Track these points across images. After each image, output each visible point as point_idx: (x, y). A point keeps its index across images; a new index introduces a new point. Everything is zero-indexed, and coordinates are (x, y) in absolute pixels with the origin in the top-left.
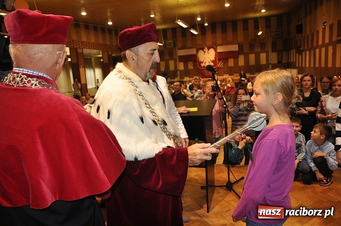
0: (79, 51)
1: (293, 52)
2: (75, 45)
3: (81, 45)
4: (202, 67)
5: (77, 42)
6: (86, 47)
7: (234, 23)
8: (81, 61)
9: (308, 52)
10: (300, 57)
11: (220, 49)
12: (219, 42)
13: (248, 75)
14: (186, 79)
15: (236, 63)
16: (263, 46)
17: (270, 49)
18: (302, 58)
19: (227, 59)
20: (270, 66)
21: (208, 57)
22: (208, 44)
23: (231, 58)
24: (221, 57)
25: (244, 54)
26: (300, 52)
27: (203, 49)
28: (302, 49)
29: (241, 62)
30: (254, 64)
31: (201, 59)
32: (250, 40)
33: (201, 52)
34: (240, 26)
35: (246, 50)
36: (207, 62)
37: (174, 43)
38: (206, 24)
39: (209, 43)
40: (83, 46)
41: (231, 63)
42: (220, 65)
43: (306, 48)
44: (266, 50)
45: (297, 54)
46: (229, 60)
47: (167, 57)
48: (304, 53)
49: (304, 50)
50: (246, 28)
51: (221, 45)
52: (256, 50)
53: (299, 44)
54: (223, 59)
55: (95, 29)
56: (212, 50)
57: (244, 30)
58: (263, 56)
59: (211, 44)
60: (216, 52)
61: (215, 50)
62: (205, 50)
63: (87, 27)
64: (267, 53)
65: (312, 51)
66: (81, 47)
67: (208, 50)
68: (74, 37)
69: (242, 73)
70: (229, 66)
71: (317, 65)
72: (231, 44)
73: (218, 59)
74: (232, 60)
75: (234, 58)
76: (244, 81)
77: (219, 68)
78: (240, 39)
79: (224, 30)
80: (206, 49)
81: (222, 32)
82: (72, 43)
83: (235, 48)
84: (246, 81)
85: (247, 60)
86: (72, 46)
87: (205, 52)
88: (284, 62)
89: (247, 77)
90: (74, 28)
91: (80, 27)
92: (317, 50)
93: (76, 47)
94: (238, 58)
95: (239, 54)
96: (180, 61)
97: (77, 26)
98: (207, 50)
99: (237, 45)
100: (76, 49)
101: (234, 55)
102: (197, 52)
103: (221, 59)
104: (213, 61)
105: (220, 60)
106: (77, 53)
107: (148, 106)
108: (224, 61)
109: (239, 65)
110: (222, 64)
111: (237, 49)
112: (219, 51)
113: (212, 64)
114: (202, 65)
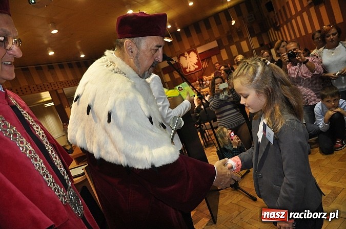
0: (60, 91)
1: (271, 31)
2: (53, 87)
3: (59, 85)
4: (188, 73)
5: (55, 84)
6: (65, 86)
7: (206, 21)
8: (64, 101)
9: (285, 26)
10: (279, 33)
11: (200, 50)
12: (197, 43)
15: (220, 58)
16: (241, 35)
17: (248, 36)
18: (281, 33)
19: (210, 58)
20: (254, 52)
21: (190, 61)
22: (187, 49)
23: (213, 55)
24: (203, 57)
25: (224, 47)
26: (277, 29)
27: (183, 55)
28: (278, 25)
29: (225, 56)
31: (185, 65)
32: (226, 33)
33: (182, 59)
34: (212, 22)
35: (226, 43)
36: (191, 66)
38: (179, 30)
39: (188, 47)
41: (215, 59)
42: (205, 65)
43: (282, 23)
44: (245, 37)
45: (276, 32)
46: (212, 58)
48: (282, 29)
49: (281, 26)
50: (218, 23)
51: (199, 46)
52: (235, 41)
53: (274, 22)
54: (207, 59)
55: (70, 66)
56: (193, 54)
57: (217, 25)
58: (244, 44)
59: (189, 48)
60: (196, 54)
61: (196, 52)
62: (185, 55)
63: (61, 67)
64: (247, 39)
65: (289, 24)
66: (60, 87)
67: (189, 55)
68: (50, 79)
69: (229, 66)
71: (298, 36)
72: (209, 42)
73: (201, 60)
74: (215, 56)
75: (216, 55)
77: (205, 69)
78: (217, 34)
79: (198, 31)
80: (186, 54)
81: (197, 33)
82: (50, 86)
83: (214, 44)
85: (229, 53)
86: (51, 89)
87: (186, 57)
88: (266, 43)
90: (49, 71)
91: (54, 68)
92: (293, 21)
93: (54, 89)
94: (220, 53)
95: (220, 50)
96: (165, 73)
97: (51, 68)
98: (188, 54)
99: (215, 42)
100: (56, 90)
101: (215, 52)
102: (179, 59)
104: (197, 64)
105: (203, 60)
106: (58, 94)
108: (208, 61)
109: (224, 60)
110: (207, 63)
111: (217, 45)
112: (199, 52)
113: (197, 67)
114: (188, 70)
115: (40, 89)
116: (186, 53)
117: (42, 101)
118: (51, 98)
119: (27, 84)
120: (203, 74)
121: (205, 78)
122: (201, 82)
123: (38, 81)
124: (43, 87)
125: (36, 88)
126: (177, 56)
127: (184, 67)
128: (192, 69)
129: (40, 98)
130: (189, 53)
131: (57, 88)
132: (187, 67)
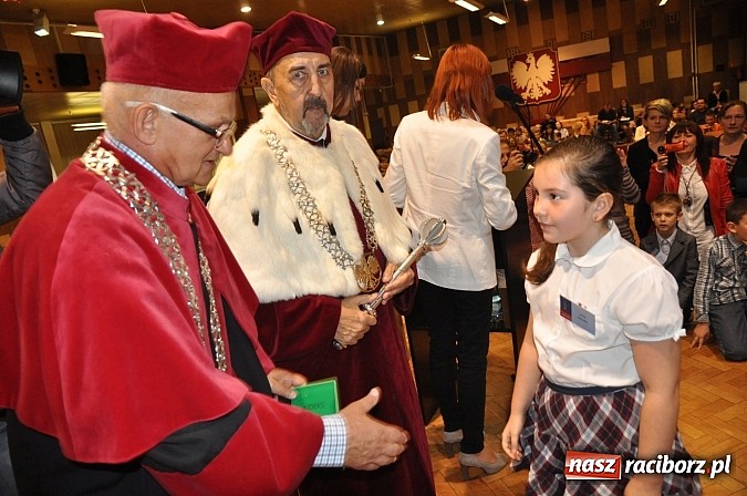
0: (246, 92)
4: (524, 101)
11: (565, 54)
12: (561, 36)
13: (637, 110)
15: (606, 82)
16: (673, 33)
17: (693, 39)
19: (585, 75)
20: (695, 82)
21: (536, 77)
22: (535, 45)
23: (593, 72)
24: (568, 73)
25: (623, 57)
27: (523, 58)
29: (619, 79)
30: (651, 79)
31: (521, 83)
32: (638, 23)
33: (520, 67)
35: (629, 48)
36: (535, 87)
39: (538, 42)
40: (254, 82)
41: (593, 83)
42: (567, 90)
44: (683, 41)
46: (588, 77)
51: (565, 43)
52: (655, 46)
54: (579, 76)
56: (546, 62)
58: (675, 64)
59: (541, 44)
60: (554, 61)
61: (554, 57)
62: (528, 60)
64: (686, 48)
67: (536, 60)
69: (624, 104)
70: (588, 91)
72: (591, 39)
73: (562, 79)
74: (597, 75)
75: (599, 72)
76: (627, 123)
77: (565, 100)
78: (614, 22)
79: (572, 8)
80: (531, 59)
81: (568, 12)
83: (601, 46)
84: (632, 123)
85: (633, 74)
87: (528, 65)
88: (731, 65)
89: (636, 114)
94: (610, 70)
95: (612, 62)
98: (533, 59)
99: (606, 40)
101: (600, 64)
102: (511, 66)
103: (569, 78)
104: (548, 85)
105: (565, 79)
106: (242, 98)
108: (577, 82)
109: (615, 86)
110: (572, 88)
111: (607, 49)
112: (562, 58)
113: (548, 91)
114: (525, 95)
116: (531, 56)
120: (554, 114)
121: (560, 120)
126: (508, 59)
127: (518, 85)
128: (537, 94)
130: (537, 56)
131: (243, 84)
132: (526, 88)
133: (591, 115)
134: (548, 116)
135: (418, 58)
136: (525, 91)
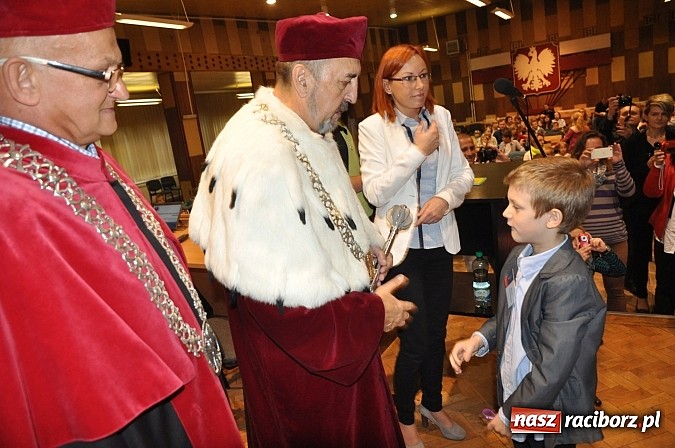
0: (270, 76)
2: (260, 65)
3: (271, 63)
4: (525, 92)
5: (265, 59)
11: (565, 49)
12: (564, 32)
14: (490, 119)
15: (605, 76)
19: (584, 70)
21: (537, 69)
22: (538, 40)
23: (592, 67)
24: (568, 66)
25: (624, 52)
27: (526, 52)
29: (618, 73)
30: (650, 74)
31: (522, 75)
33: (522, 60)
35: (631, 44)
36: (536, 79)
37: (461, 42)
39: (541, 36)
41: (592, 77)
42: (566, 83)
46: (588, 70)
47: (447, 76)
51: (567, 38)
52: (656, 41)
54: (574, 70)
56: (546, 53)
59: (544, 38)
60: (555, 55)
61: (555, 51)
62: (530, 54)
67: (538, 54)
68: (258, 50)
70: (587, 84)
72: (593, 34)
73: (562, 72)
74: (596, 69)
75: (599, 66)
77: (564, 92)
78: (617, 19)
79: (576, 4)
80: (533, 52)
81: (572, 8)
82: (254, 64)
83: (602, 41)
85: (632, 68)
86: (255, 68)
87: (530, 58)
90: (258, 32)
93: (262, 69)
94: (610, 64)
95: (613, 56)
96: (475, 83)
97: (263, 28)
98: (535, 52)
99: (608, 36)
100: (263, 73)
101: (600, 59)
102: (514, 59)
103: (569, 71)
104: (548, 78)
105: (565, 72)
107: (316, 185)
108: (576, 75)
109: (613, 80)
110: (572, 81)
111: (608, 44)
112: (563, 52)
113: (548, 83)
114: (525, 87)
115: (236, 65)
116: (533, 49)
117: (234, 86)
118: (250, 85)
119: (217, 52)
120: (553, 104)
121: (558, 111)
122: (547, 119)
123: (236, 49)
124: (242, 62)
125: (230, 62)
126: (512, 52)
127: (520, 77)
128: (537, 86)
129: (233, 80)
130: (539, 50)
131: (265, 69)
132: (527, 80)
133: (588, 106)
134: (546, 107)
135: (427, 49)
136: (526, 82)
